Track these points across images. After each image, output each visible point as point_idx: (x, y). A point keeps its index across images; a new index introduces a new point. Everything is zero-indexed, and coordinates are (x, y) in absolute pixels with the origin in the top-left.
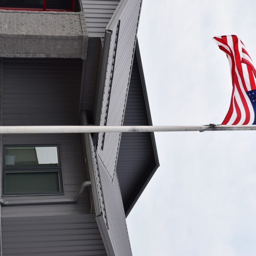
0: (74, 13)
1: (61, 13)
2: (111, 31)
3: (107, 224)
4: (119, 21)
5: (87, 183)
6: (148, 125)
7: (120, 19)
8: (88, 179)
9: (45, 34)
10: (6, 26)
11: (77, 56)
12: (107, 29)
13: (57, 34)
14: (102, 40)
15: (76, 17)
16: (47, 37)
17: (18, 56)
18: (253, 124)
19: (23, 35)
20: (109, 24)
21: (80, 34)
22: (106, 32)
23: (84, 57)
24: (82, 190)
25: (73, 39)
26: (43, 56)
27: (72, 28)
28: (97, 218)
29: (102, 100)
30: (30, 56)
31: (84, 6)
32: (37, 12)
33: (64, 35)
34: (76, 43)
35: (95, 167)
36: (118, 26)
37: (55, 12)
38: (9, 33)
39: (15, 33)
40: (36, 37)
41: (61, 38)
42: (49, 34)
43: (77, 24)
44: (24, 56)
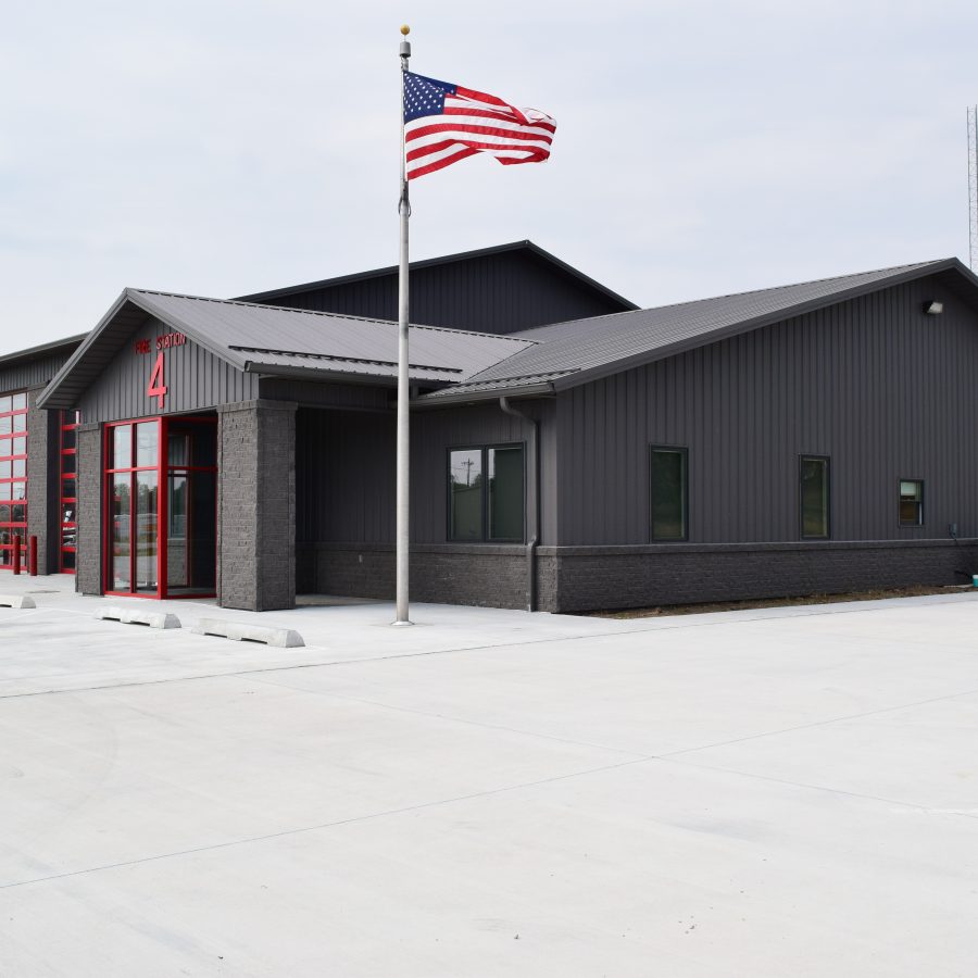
0: (220, 423)
1: (219, 444)
2: (247, 362)
3: (572, 371)
4: (230, 347)
5: (503, 403)
6: (397, 275)
7: (226, 346)
8: (497, 401)
9: (255, 471)
10: (244, 535)
11: (293, 419)
12: (243, 370)
13: (255, 452)
14: (263, 376)
15: (226, 419)
16: (261, 469)
17: (292, 516)
18: (407, 119)
19: (258, 507)
20: (230, 362)
21: (254, 413)
22: (251, 372)
23: (294, 407)
24: (515, 413)
25: (262, 425)
26: (292, 475)
27: (245, 426)
28: (558, 390)
29: (367, 376)
30: (293, 495)
31: (208, 405)
32: (219, 485)
33: (255, 440)
34: (270, 420)
35: (483, 387)
36: (239, 349)
37: (219, 454)
38: (254, 531)
39: (255, 520)
40: (259, 487)
41: (261, 446)
42: (255, 465)
43: (237, 417)
44: (293, 507)
